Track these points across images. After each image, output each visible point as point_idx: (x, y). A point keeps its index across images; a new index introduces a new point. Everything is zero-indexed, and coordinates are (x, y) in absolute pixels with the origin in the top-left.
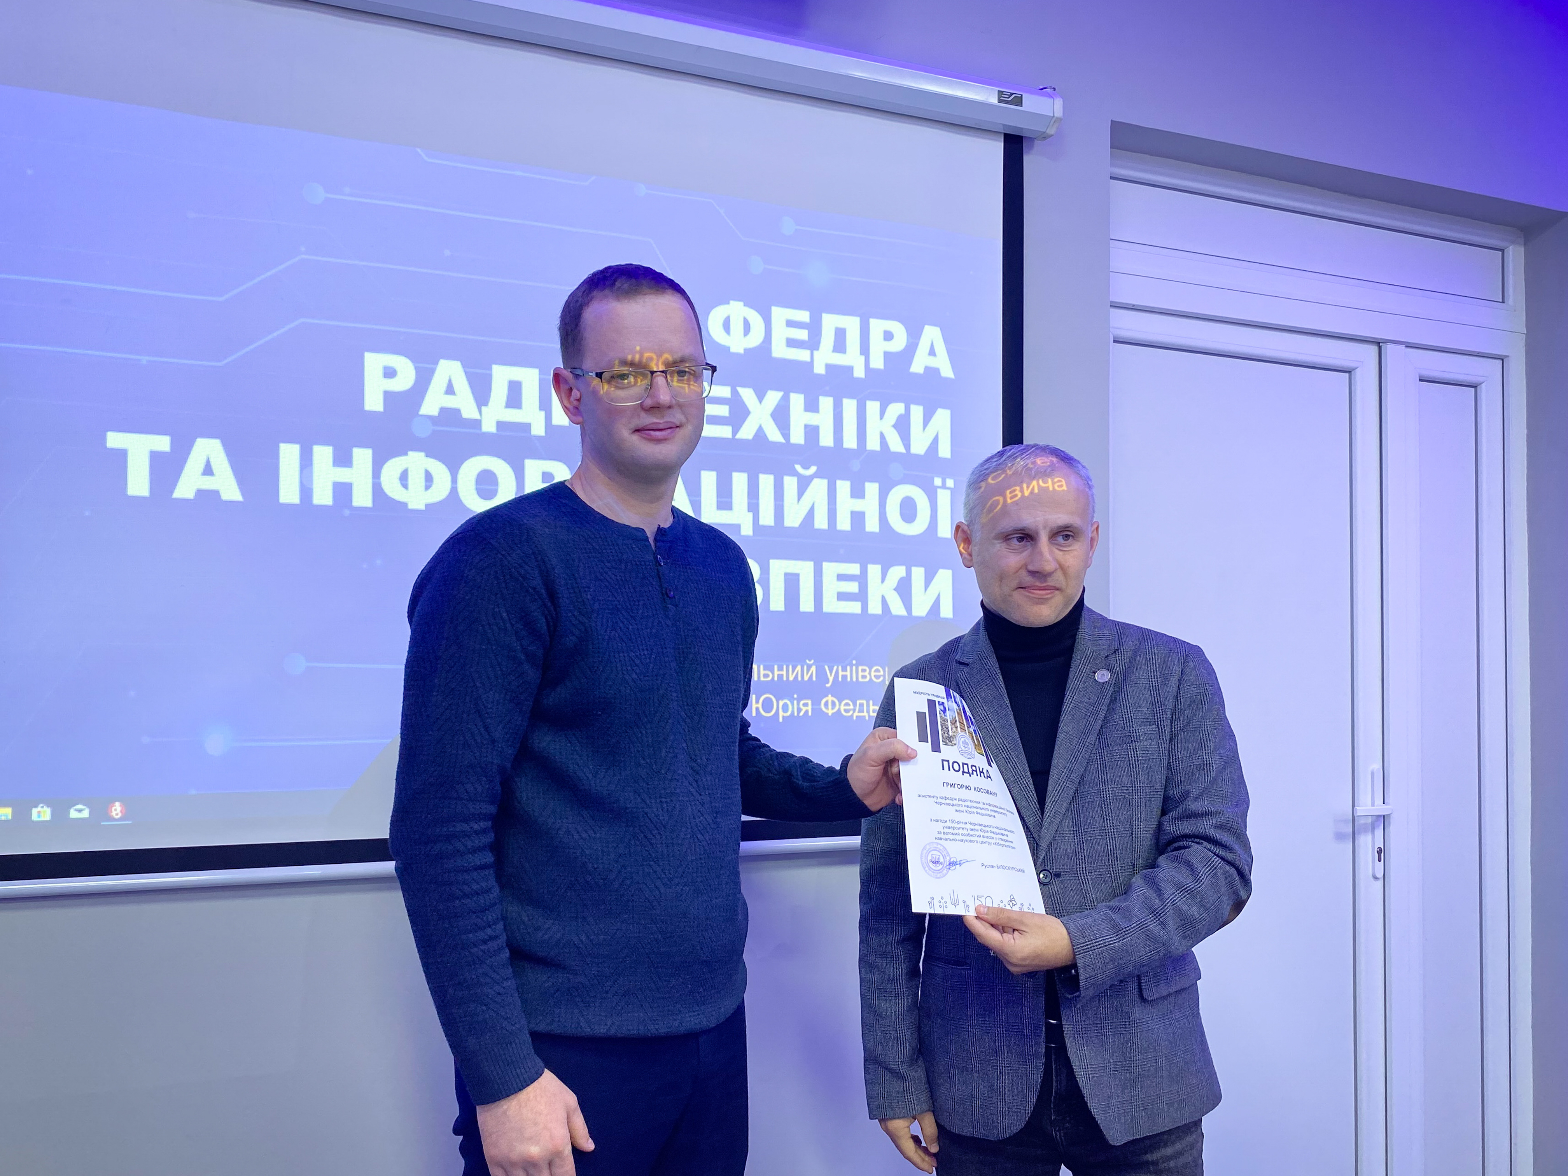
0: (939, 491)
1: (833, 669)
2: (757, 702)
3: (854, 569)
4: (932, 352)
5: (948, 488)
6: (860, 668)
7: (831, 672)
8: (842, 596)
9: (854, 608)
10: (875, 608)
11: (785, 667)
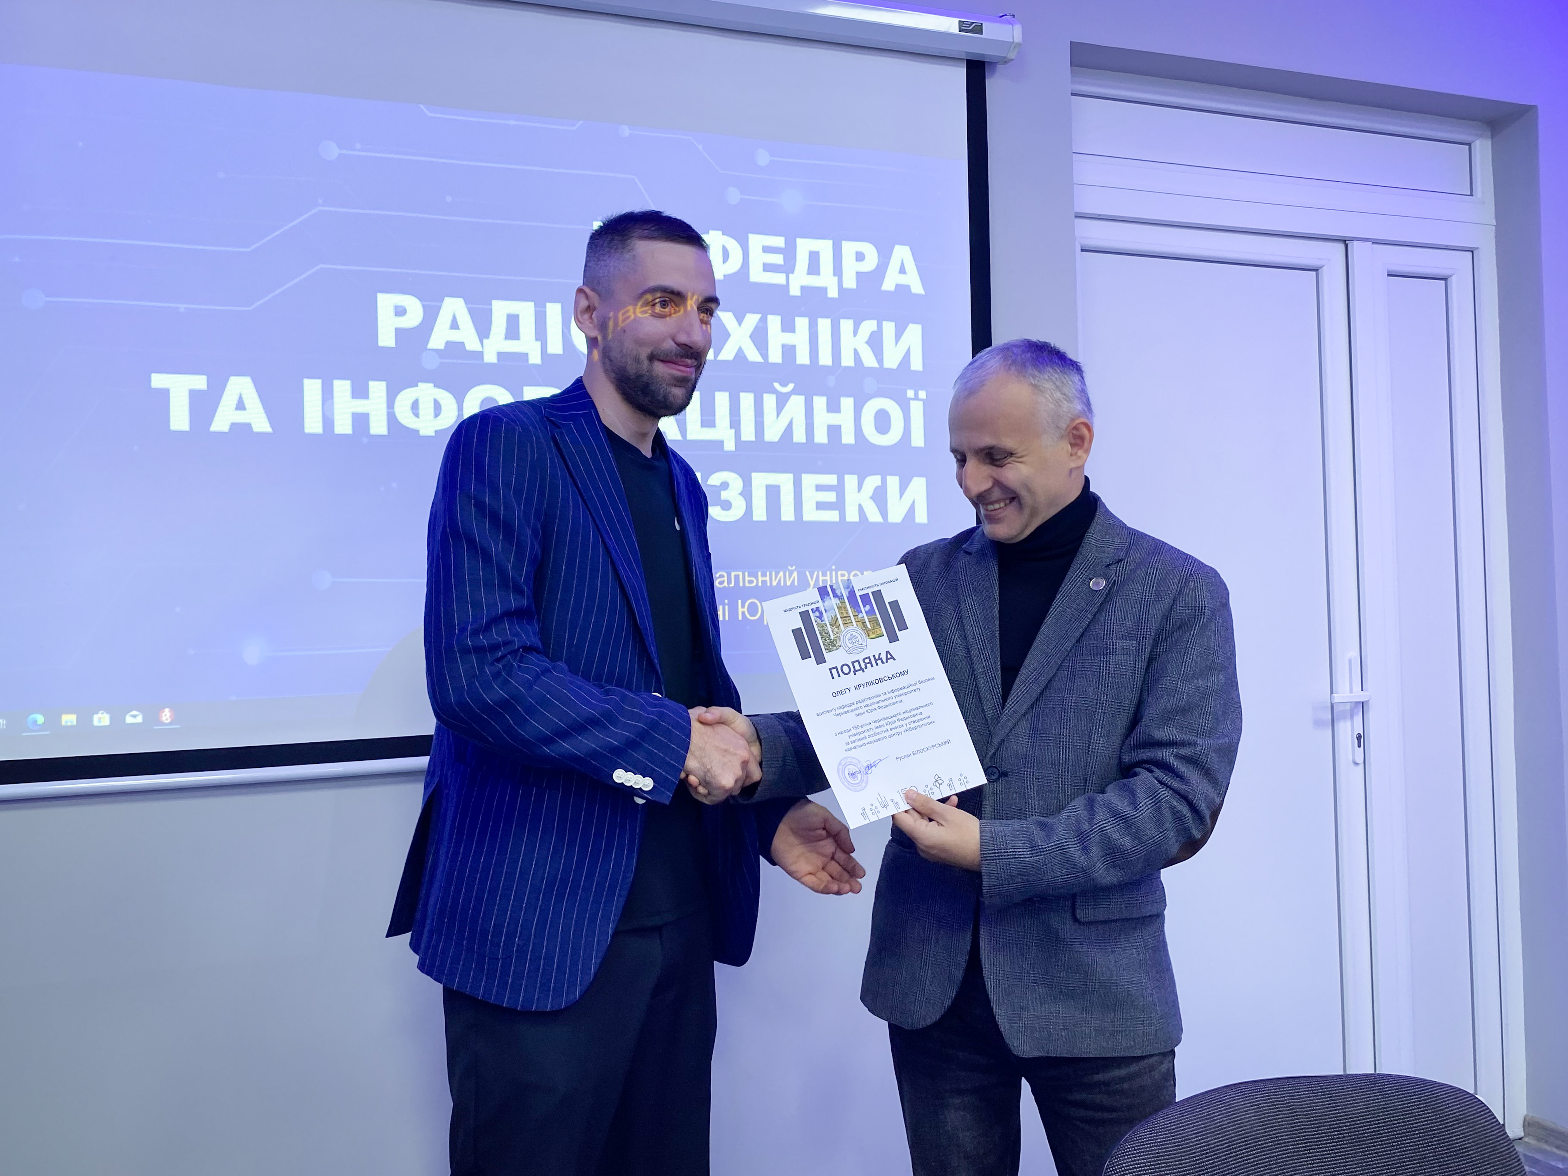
0: (912, 402)
1: (813, 574)
2: (743, 606)
3: (831, 479)
4: (902, 270)
5: (921, 400)
6: (840, 573)
7: (812, 578)
8: (821, 506)
9: (833, 516)
10: (852, 516)
11: (768, 573)
